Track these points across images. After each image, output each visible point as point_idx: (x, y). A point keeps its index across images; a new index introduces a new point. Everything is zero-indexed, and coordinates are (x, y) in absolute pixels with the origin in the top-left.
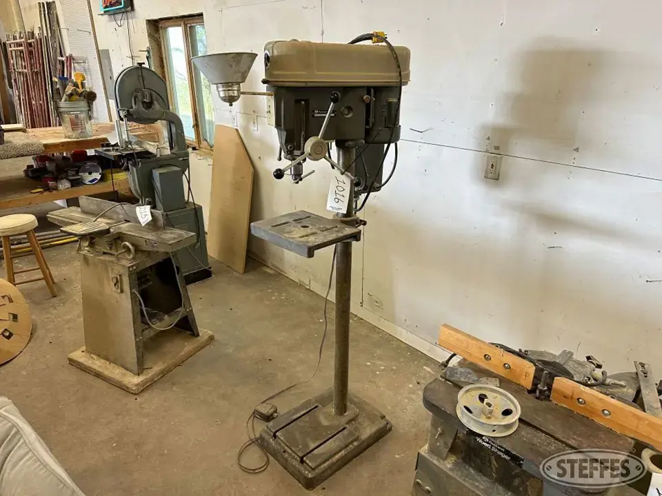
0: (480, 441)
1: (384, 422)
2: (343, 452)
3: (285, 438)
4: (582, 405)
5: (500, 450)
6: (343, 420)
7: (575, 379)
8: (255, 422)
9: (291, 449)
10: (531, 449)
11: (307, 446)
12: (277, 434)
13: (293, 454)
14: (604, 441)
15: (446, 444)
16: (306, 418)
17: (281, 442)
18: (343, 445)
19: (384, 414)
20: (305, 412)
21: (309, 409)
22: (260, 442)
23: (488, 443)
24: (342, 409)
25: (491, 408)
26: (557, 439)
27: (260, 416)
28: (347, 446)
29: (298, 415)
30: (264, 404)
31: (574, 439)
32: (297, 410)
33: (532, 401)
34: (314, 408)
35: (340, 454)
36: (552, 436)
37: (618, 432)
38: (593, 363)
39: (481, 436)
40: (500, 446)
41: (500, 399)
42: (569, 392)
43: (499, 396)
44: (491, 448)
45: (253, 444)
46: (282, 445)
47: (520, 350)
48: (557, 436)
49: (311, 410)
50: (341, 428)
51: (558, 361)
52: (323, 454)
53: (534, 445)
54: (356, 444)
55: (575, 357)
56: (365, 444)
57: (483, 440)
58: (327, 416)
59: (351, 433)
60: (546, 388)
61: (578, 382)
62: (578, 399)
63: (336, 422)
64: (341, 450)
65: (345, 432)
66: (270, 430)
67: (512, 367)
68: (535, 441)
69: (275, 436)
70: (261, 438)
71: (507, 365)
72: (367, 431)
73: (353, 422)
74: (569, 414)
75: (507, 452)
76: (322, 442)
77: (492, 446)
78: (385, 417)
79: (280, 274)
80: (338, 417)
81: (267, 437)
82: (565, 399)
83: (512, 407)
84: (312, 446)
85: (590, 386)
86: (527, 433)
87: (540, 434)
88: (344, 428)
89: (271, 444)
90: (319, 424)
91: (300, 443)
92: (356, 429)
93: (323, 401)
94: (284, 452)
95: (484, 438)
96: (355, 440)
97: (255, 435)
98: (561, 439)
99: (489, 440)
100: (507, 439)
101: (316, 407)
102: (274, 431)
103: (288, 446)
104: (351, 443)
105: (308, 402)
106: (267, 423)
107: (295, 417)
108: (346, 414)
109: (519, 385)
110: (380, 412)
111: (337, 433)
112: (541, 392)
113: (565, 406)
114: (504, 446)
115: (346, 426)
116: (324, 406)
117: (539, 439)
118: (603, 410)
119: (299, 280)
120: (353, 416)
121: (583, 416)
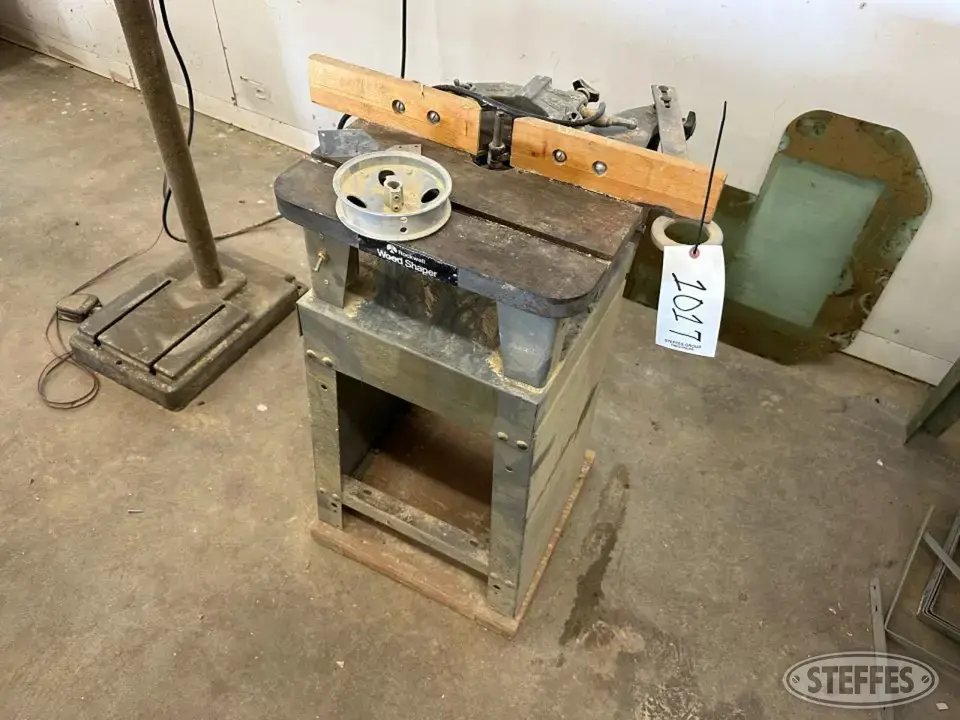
0: (385, 255)
1: (292, 286)
2: (225, 343)
3: (115, 342)
4: (561, 164)
5: (417, 263)
6: (218, 295)
7: (551, 117)
8: (60, 325)
9: (130, 356)
10: (471, 250)
11: (157, 345)
12: (100, 337)
13: (135, 364)
14: (595, 217)
15: (337, 277)
16: (151, 304)
17: (109, 349)
18: (222, 332)
19: (293, 273)
20: (148, 294)
21: (154, 289)
22: (75, 357)
23: (397, 255)
24: (213, 278)
25: (398, 190)
26: (517, 227)
27: (68, 316)
28: (229, 333)
29: (134, 302)
30: (74, 297)
31: (546, 222)
32: (132, 294)
33: (479, 174)
34: (164, 286)
35: (220, 347)
36: (510, 224)
37: (618, 199)
38: (585, 93)
39: (383, 245)
40: (418, 256)
41: (418, 174)
42: (538, 144)
43: (415, 169)
44: (404, 263)
45: (65, 363)
46: (114, 352)
47: (457, 83)
48: (517, 222)
49: (160, 289)
50: (217, 307)
51: (523, 94)
52: (187, 352)
53: (476, 242)
54: (245, 326)
55: (554, 86)
56: (264, 324)
57: (388, 252)
58: (189, 294)
59: (235, 311)
60: (503, 146)
61: (555, 121)
62: (555, 152)
63: (206, 300)
64: (219, 341)
65: (224, 312)
66: (86, 334)
67: (442, 116)
68: (481, 235)
69: (98, 343)
70: (76, 350)
71: (433, 115)
72: (263, 304)
73: (238, 295)
74: (541, 183)
75: (430, 264)
76: (182, 335)
77: (404, 259)
78: (294, 278)
79: (72, 66)
80: (209, 291)
81: (82, 346)
82: (533, 158)
83: (439, 186)
84: (167, 344)
85: (576, 125)
86: (465, 226)
87: (489, 224)
88: (223, 307)
89: (94, 357)
90: (177, 308)
91: (144, 344)
92: (245, 305)
93: (178, 272)
94: (119, 363)
95: (389, 247)
96: (244, 321)
97: (64, 347)
98: (524, 225)
99: (398, 249)
100: (429, 241)
101: (169, 282)
102: (93, 334)
103: (122, 353)
104: (237, 326)
105: (152, 279)
106: (78, 325)
107: (130, 305)
108: (221, 285)
109: (457, 149)
110: (283, 273)
111: (210, 317)
112: (496, 154)
113: (533, 172)
114: (424, 254)
115: (224, 303)
116: (180, 279)
117: (486, 233)
118: (595, 164)
119: (112, 74)
120: (235, 285)
121: (564, 183)
